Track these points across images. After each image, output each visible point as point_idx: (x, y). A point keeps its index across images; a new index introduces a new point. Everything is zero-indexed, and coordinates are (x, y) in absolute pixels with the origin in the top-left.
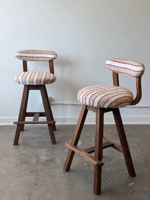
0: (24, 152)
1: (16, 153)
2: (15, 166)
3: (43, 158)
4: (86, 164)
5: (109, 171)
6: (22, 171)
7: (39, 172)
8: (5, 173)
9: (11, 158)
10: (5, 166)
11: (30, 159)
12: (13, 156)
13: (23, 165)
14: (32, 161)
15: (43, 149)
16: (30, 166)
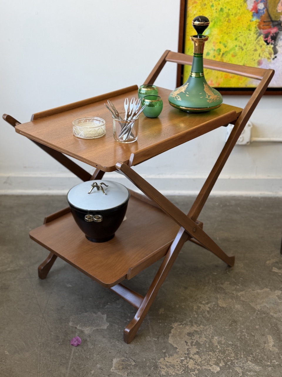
11: (254, 336)
12: (196, 316)
13: (246, 361)
14: (265, 343)
15: (271, 289)
16: (270, 369)
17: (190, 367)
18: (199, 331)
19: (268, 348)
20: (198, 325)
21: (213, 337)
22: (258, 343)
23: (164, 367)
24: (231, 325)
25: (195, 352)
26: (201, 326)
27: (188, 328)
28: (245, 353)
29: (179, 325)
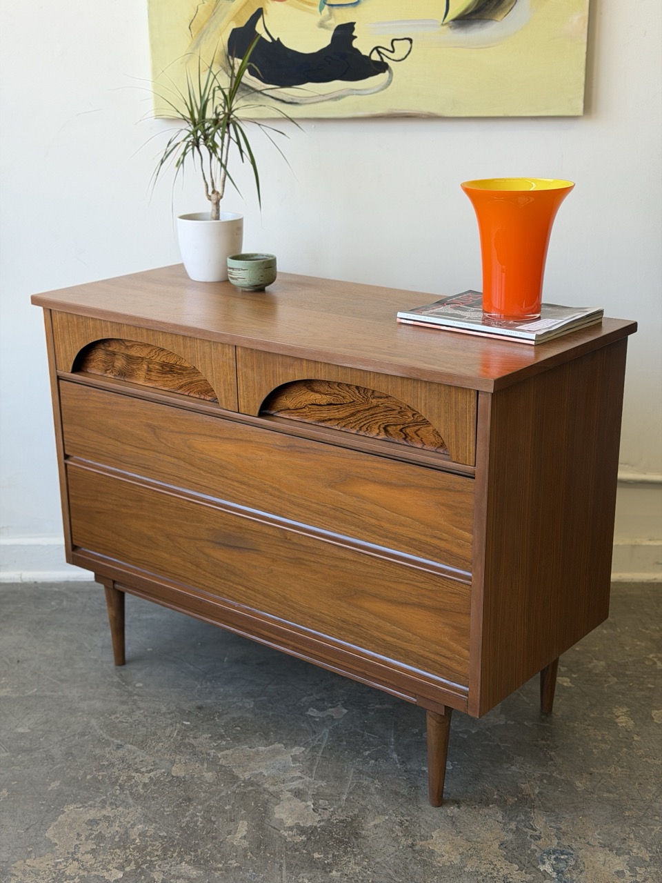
1: (137, 776)
2: (133, 866)
3: (290, 814)
10: (73, 867)
11: (214, 823)
12: (118, 792)
13: (178, 862)
14: (229, 833)
15: (286, 745)
16: (217, 874)
17: (67, 873)
18: (112, 816)
19: (232, 841)
20: (114, 807)
21: (133, 825)
22: (216, 832)
23: (19, 874)
24: (178, 806)
25: (89, 849)
26: (120, 809)
27: (92, 812)
28: (182, 849)
29: (77, 808)
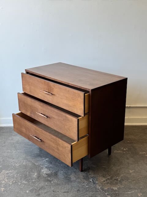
0: (24, 164)
1: (16, 165)
2: (15, 182)
3: (45, 171)
4: (91, 180)
5: (116, 190)
6: (21, 189)
7: (40, 192)
8: (4, 191)
9: (10, 171)
10: (3, 182)
13: (23, 181)
14: (33, 175)
15: (45, 158)
27: (8, 171)
28: (24, 178)
29: (5, 171)
